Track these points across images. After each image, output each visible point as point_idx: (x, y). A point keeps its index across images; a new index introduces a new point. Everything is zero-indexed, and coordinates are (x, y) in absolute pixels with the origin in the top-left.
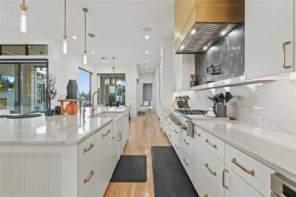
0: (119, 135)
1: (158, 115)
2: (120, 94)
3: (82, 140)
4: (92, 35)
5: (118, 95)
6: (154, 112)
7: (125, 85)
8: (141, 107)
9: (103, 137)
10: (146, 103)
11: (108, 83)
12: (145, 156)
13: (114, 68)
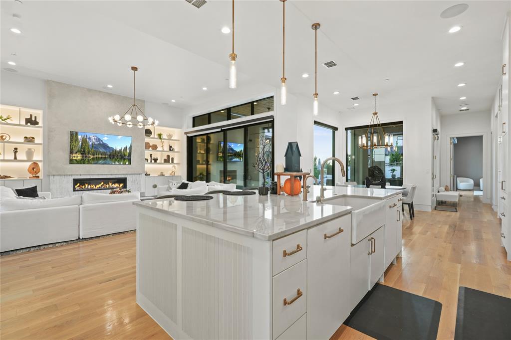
0: (370, 241)
1: (499, 214)
2: (395, 163)
3: (279, 236)
4: (330, 64)
5: (391, 165)
6: (490, 207)
7: (402, 145)
8: (446, 190)
9: (325, 238)
10: (464, 183)
11: (363, 143)
12: (436, 302)
13: (375, 114)
